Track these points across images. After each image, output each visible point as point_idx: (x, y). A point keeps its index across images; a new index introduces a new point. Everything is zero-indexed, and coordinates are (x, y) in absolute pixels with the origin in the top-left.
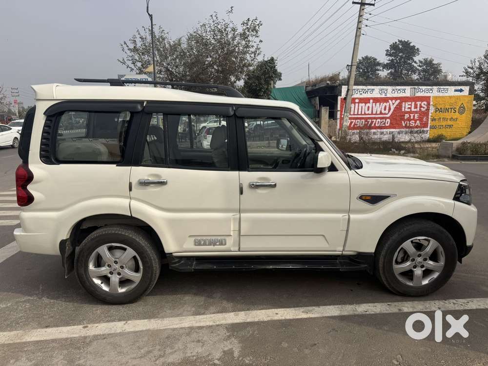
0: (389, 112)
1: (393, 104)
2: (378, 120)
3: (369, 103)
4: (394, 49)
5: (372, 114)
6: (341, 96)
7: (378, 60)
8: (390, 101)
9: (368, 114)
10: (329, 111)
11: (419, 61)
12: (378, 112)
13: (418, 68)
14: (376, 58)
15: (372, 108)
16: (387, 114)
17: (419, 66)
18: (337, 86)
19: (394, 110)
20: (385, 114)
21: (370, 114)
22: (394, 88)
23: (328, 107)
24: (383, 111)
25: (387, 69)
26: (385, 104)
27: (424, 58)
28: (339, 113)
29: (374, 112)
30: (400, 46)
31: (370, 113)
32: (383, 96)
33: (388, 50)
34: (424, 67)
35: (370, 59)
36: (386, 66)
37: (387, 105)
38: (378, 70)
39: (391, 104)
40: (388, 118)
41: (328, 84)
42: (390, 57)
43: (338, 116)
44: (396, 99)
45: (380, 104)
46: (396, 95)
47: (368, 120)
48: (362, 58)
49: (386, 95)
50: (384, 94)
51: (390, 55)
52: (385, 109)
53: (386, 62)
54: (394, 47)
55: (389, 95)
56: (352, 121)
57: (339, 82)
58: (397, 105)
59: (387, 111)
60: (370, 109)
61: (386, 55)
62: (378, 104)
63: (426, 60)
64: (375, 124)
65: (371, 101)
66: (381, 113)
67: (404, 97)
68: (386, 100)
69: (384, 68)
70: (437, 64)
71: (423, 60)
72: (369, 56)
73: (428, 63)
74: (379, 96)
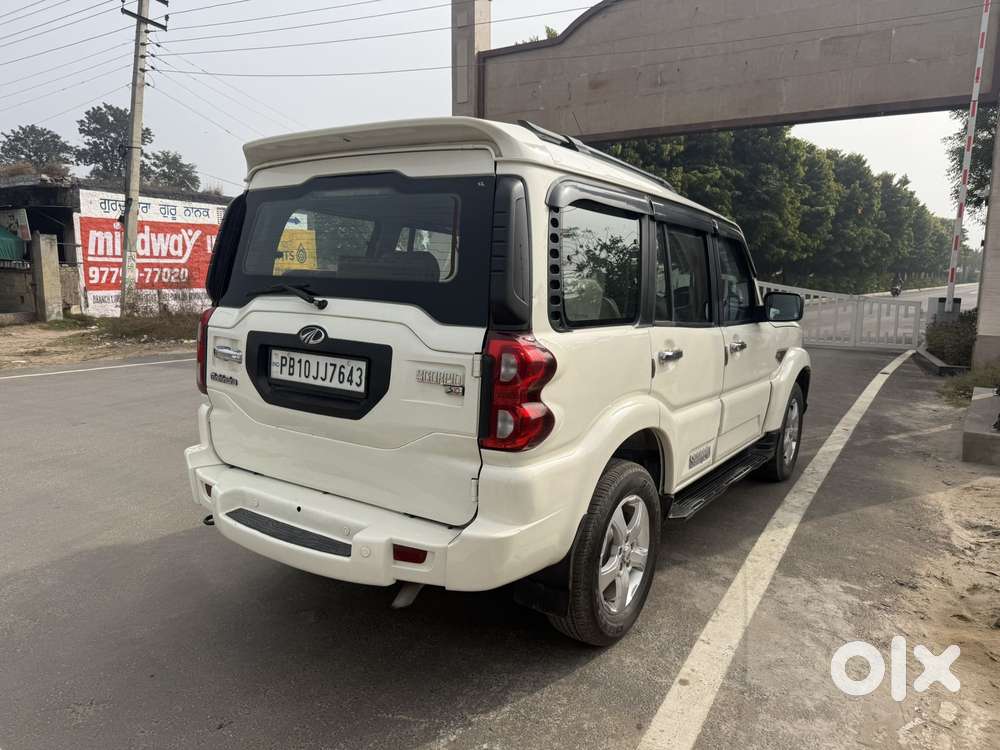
0: (184, 253)
1: (190, 237)
2: (165, 270)
3: (144, 232)
4: (96, 122)
5: (152, 256)
6: (79, 211)
7: (62, 140)
8: (183, 231)
9: (144, 257)
10: (59, 245)
11: (153, 154)
12: (164, 254)
13: (153, 168)
14: (56, 132)
15: (151, 245)
16: (180, 258)
17: (155, 164)
18: (66, 189)
19: (194, 251)
20: (177, 257)
21: (147, 257)
22: (187, 204)
23: (55, 237)
24: (173, 252)
25: (85, 161)
26: (174, 237)
27: (162, 150)
28: (79, 251)
29: (156, 254)
30: (111, 119)
31: (148, 254)
32: (169, 219)
33: (82, 121)
34: (165, 168)
35: (42, 132)
36: (82, 156)
37: (179, 238)
38: (66, 161)
39: (187, 238)
40: (184, 266)
41: (44, 181)
42: (90, 138)
43: (80, 258)
44: (194, 227)
45: (165, 236)
46: (192, 220)
47: (146, 270)
48: (21, 128)
49: (174, 219)
50: (170, 216)
51: (89, 133)
52: (176, 248)
53: (83, 146)
54: (95, 115)
55: (180, 220)
56: (112, 269)
57: (70, 179)
58: (197, 240)
59: (179, 252)
60: (147, 245)
61: (81, 131)
62: (161, 236)
63: (166, 155)
64: (160, 277)
65: (147, 228)
66: (169, 256)
67: (209, 225)
68: (174, 228)
69: (79, 159)
70: (187, 166)
71: (160, 154)
72: (39, 126)
73: (172, 162)
74: (160, 218)
